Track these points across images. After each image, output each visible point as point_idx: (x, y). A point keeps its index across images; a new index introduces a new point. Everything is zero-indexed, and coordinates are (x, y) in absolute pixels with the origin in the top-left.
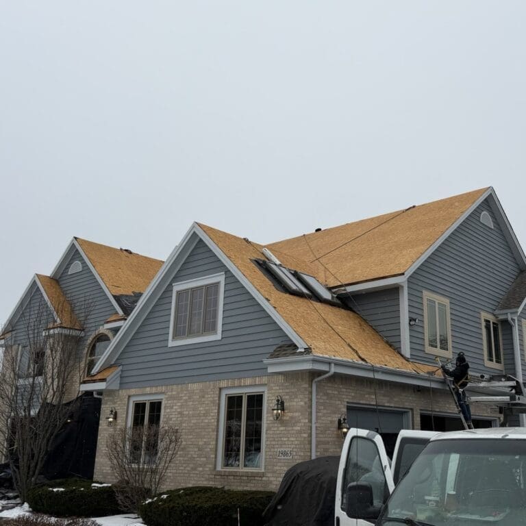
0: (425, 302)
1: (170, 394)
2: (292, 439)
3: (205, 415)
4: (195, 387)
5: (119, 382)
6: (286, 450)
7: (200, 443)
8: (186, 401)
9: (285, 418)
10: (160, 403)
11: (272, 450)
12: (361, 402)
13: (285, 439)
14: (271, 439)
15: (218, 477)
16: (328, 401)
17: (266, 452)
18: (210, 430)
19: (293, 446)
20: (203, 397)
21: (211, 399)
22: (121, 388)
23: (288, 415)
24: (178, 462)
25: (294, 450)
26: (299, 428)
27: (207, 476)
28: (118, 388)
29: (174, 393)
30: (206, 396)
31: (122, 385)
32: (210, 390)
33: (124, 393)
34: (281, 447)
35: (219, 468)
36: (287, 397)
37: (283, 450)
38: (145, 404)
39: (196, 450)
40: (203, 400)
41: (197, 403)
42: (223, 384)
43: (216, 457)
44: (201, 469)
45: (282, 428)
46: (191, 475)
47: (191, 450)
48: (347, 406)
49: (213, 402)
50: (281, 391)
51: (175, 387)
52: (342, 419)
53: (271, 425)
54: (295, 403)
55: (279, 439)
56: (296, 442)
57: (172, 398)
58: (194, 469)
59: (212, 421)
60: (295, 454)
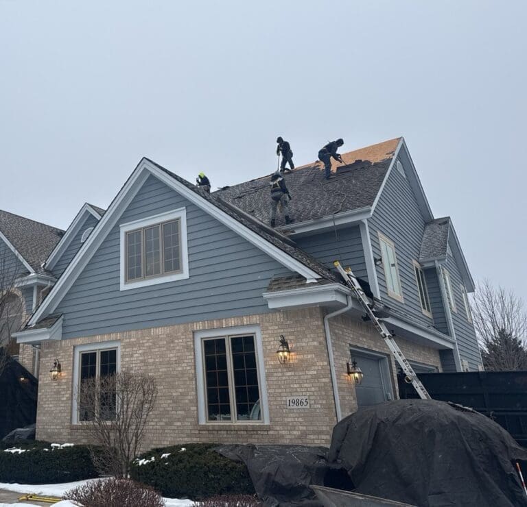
1: (127, 341)
2: (307, 385)
4: (160, 331)
5: (61, 332)
6: (300, 398)
7: (174, 394)
8: (150, 348)
10: (114, 352)
11: (278, 399)
12: (358, 345)
13: (296, 386)
14: (275, 387)
15: (204, 433)
17: (270, 402)
18: (187, 379)
19: (308, 394)
20: (173, 342)
21: (184, 344)
22: (64, 338)
23: (296, 358)
26: (315, 372)
27: (188, 432)
28: (60, 339)
29: (133, 340)
30: (176, 341)
31: (65, 335)
32: (180, 334)
34: (291, 396)
35: (203, 422)
37: (295, 398)
38: (95, 354)
39: (170, 402)
40: (172, 345)
41: (164, 349)
42: (198, 326)
43: (197, 410)
44: (179, 424)
45: (289, 374)
46: (166, 431)
48: (351, 351)
49: (186, 347)
51: (133, 333)
53: (272, 371)
54: (304, 344)
55: (287, 386)
56: (313, 389)
58: (169, 424)
59: (188, 368)
60: (313, 402)
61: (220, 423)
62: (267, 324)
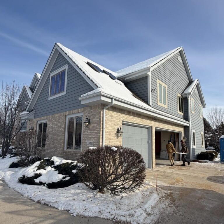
0: (158, 84)
1: (49, 119)
2: (93, 137)
3: (60, 127)
4: (57, 115)
5: (34, 116)
6: (91, 142)
7: (59, 139)
8: (54, 122)
9: (90, 127)
10: (46, 123)
11: (85, 142)
12: (130, 121)
13: (91, 137)
14: (85, 137)
15: (64, 153)
16: (112, 119)
17: (83, 143)
18: (62, 133)
19: (94, 140)
20: (60, 120)
21: (62, 120)
22: (35, 118)
23: (92, 125)
24: (51, 147)
25: (95, 142)
26: (97, 131)
27: (60, 153)
28: (34, 118)
29: (50, 119)
30: (61, 119)
31: (35, 117)
32: (62, 116)
33: (35, 120)
34: (89, 141)
35: (65, 149)
36: (92, 117)
37: (90, 142)
38: (42, 124)
39: (57, 142)
40: (60, 121)
41: (57, 122)
42: (67, 113)
43: (64, 145)
44: (58, 150)
45: (89, 132)
46: (56, 152)
47: (55, 142)
48: (123, 123)
49: (63, 121)
50: (89, 114)
51: (50, 116)
52: (119, 128)
53: (85, 131)
54: (95, 120)
55: (88, 137)
56: (95, 138)
57: (49, 121)
58: (56, 150)
59: (63, 129)
60: (95, 144)
61: (69, 150)
62: (85, 112)
